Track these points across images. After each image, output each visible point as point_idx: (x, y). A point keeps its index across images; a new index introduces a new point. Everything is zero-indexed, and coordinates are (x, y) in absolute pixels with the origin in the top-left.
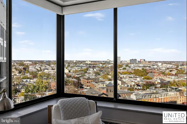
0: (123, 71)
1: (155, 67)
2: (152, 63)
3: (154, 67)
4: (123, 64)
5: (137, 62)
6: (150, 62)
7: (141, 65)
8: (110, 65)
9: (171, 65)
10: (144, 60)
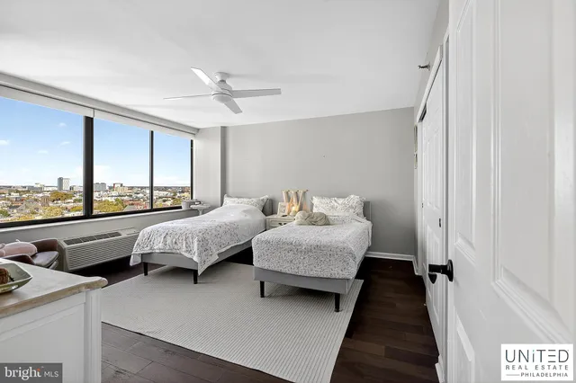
0: (75, 205)
1: (141, 195)
2: (135, 190)
3: (138, 196)
4: (76, 192)
5: (107, 188)
6: (132, 188)
7: (114, 193)
8: (41, 195)
9: (166, 193)
10: (122, 185)
